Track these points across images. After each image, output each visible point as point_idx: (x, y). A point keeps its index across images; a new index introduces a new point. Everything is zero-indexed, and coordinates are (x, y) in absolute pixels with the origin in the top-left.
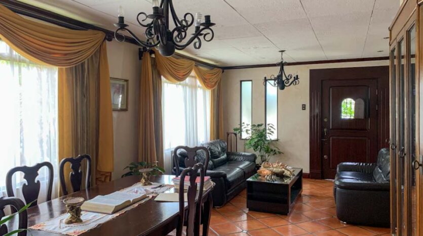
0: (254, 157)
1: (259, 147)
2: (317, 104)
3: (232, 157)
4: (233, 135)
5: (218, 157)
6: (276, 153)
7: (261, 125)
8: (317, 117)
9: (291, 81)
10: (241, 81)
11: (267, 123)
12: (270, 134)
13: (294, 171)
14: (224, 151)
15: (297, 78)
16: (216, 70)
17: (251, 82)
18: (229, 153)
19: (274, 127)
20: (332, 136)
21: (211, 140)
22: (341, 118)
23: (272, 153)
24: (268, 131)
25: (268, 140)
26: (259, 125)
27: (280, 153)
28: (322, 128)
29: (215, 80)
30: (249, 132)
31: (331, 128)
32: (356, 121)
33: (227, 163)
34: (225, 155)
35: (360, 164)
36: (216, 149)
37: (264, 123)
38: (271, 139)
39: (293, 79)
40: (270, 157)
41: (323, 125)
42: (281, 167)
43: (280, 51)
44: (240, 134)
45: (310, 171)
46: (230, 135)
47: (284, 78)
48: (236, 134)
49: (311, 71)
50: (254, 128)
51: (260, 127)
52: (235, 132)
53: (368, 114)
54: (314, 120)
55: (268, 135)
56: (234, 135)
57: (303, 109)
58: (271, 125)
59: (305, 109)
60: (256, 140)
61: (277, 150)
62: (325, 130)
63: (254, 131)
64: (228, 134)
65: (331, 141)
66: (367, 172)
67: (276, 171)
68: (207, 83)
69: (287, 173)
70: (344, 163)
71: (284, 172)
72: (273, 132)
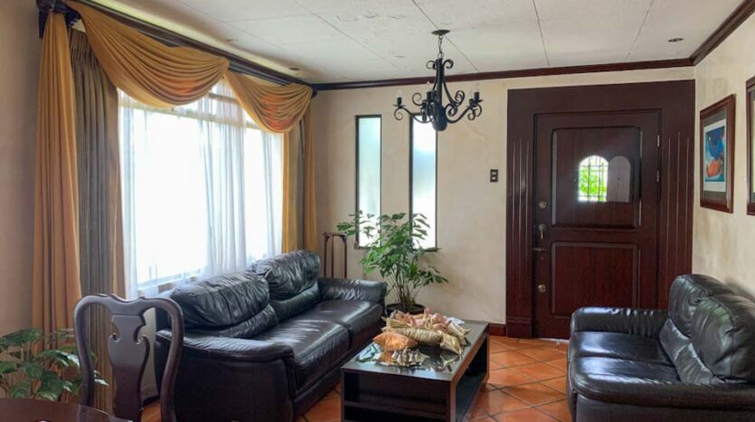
0: (382, 290)
1: (395, 266)
2: (524, 168)
3: (331, 290)
4: (338, 240)
5: (290, 295)
6: (432, 280)
7: (401, 216)
8: (523, 197)
9: (461, 109)
10: (358, 118)
11: (414, 212)
12: (419, 236)
13: (467, 333)
14: (311, 279)
15: (476, 101)
16: (294, 88)
17: (378, 120)
18: (328, 280)
19: (426, 221)
20: (556, 241)
21: (283, 251)
22: (577, 201)
23: (422, 280)
24: (415, 231)
25: (415, 250)
26: (396, 217)
27: (439, 280)
28: (534, 223)
29: (293, 111)
30: (371, 232)
31: (554, 222)
32: (611, 206)
33: (319, 305)
34: (315, 287)
35: (625, 312)
36: (289, 275)
37: (407, 212)
38: (421, 248)
39: (466, 103)
40: (418, 288)
41: (536, 216)
42: (435, 326)
43: (435, 33)
44: (354, 236)
45: (507, 319)
46: (330, 240)
47: (445, 102)
48: (343, 237)
49: (512, 93)
50: (387, 223)
51: (398, 221)
52: (342, 232)
53: (636, 191)
54: (517, 204)
55: (415, 239)
56: (341, 239)
57: (492, 181)
58: (419, 217)
59: (496, 181)
60: (388, 250)
61: (434, 273)
62: (541, 227)
63: (384, 231)
64: (327, 238)
65: (554, 253)
66: (643, 333)
67: (423, 338)
68: (268, 116)
69: (450, 342)
70: (588, 310)
71: (441, 339)
72: (424, 232)
